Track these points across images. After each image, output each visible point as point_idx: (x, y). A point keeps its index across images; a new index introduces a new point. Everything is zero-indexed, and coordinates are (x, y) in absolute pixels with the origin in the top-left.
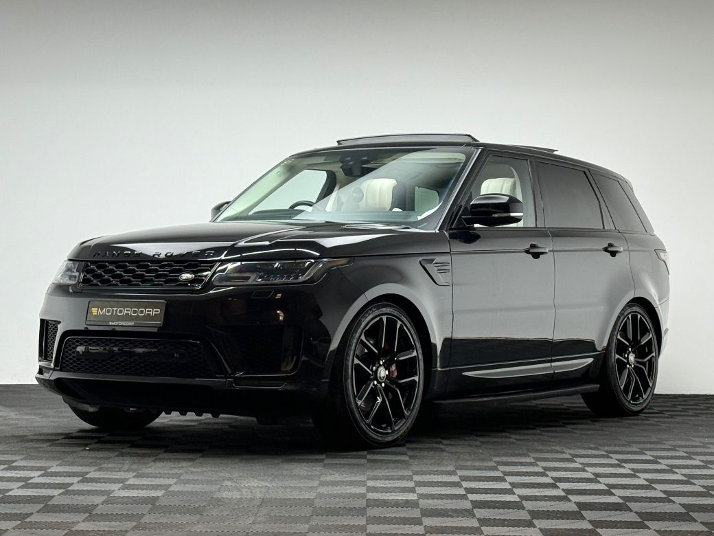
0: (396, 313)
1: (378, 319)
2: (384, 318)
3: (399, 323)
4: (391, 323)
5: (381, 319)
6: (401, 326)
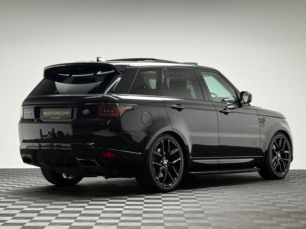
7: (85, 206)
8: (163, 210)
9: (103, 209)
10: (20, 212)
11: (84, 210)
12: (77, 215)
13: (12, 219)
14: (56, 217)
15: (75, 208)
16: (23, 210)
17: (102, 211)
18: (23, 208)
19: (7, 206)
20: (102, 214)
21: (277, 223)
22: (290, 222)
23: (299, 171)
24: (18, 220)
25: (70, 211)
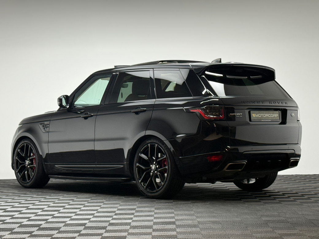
0: (29, 142)
1: (23, 144)
2: (25, 144)
3: (30, 146)
4: (27, 146)
5: (24, 145)
6: (31, 147)
7: (90, 218)
8: (175, 221)
9: (110, 221)
10: (19, 227)
11: (89, 222)
12: (81, 228)
13: (10, 234)
14: (58, 231)
15: (79, 220)
16: (22, 224)
17: (108, 223)
18: (23, 222)
19: (5, 220)
20: (108, 227)
21: (250, 233)
22: (266, 232)
23: (296, 177)
24: (16, 235)
25: (74, 224)
